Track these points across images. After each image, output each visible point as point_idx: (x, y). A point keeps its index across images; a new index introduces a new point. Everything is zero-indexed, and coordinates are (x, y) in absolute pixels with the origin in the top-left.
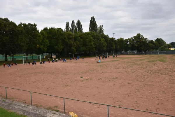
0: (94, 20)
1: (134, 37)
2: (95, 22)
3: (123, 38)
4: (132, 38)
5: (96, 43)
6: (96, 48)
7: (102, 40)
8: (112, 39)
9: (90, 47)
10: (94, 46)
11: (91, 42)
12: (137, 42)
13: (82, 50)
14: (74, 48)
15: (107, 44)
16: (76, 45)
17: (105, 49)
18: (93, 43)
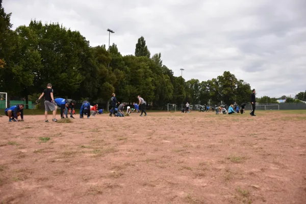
0: (144, 43)
1: (220, 78)
2: (146, 47)
3: (197, 80)
4: (214, 80)
5: (157, 82)
6: (156, 91)
7: (166, 78)
8: (181, 80)
9: (145, 87)
10: (153, 88)
11: (146, 77)
12: (225, 86)
13: (129, 91)
15: (174, 87)
16: (117, 79)
17: (170, 96)
18: (150, 79)
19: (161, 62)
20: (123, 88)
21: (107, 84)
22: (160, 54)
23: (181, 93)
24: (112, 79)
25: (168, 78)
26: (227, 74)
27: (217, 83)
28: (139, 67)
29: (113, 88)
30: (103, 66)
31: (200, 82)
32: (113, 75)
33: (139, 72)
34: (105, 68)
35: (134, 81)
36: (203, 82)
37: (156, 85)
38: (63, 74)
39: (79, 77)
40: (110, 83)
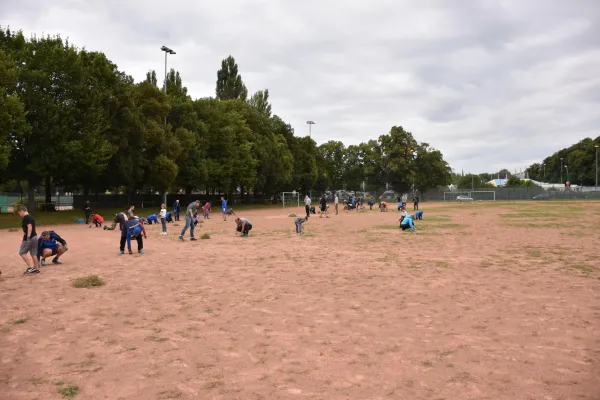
0: (234, 70)
1: (384, 138)
2: (239, 77)
3: (340, 144)
4: (372, 143)
5: (262, 150)
6: (259, 169)
7: (279, 141)
8: (308, 143)
9: (239, 162)
11: (239, 141)
12: (393, 156)
13: (206, 171)
14: (170, 162)
15: (295, 157)
16: (181, 149)
17: (288, 176)
18: (248, 146)
19: (269, 107)
20: (195, 165)
21: (164, 159)
22: (267, 92)
23: (308, 170)
24: (173, 148)
25: (283, 142)
26: (398, 132)
27: (378, 149)
28: (226, 123)
29: (176, 166)
30: (154, 123)
31: (346, 147)
32: (175, 140)
33: (226, 133)
34: (158, 127)
35: (216, 151)
36: (351, 147)
37: (259, 157)
38: (72, 143)
39: (106, 147)
40: (169, 156)
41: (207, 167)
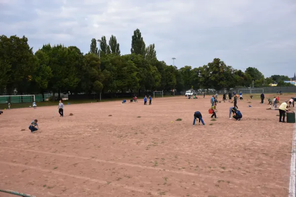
0: (140, 35)
1: (209, 64)
2: (142, 38)
3: (190, 67)
4: (205, 67)
6: (141, 83)
7: (153, 70)
10: (138, 80)
11: (131, 72)
12: (215, 72)
14: (100, 83)
17: (157, 84)
18: (135, 73)
19: (155, 52)
20: (111, 83)
21: (97, 82)
22: (154, 45)
23: (171, 81)
24: (102, 78)
26: (217, 61)
27: (208, 69)
29: (102, 85)
30: (94, 69)
32: (102, 75)
33: (124, 70)
36: (195, 69)
37: (141, 77)
38: (66, 79)
39: (76, 80)
40: (100, 81)
41: (116, 83)
